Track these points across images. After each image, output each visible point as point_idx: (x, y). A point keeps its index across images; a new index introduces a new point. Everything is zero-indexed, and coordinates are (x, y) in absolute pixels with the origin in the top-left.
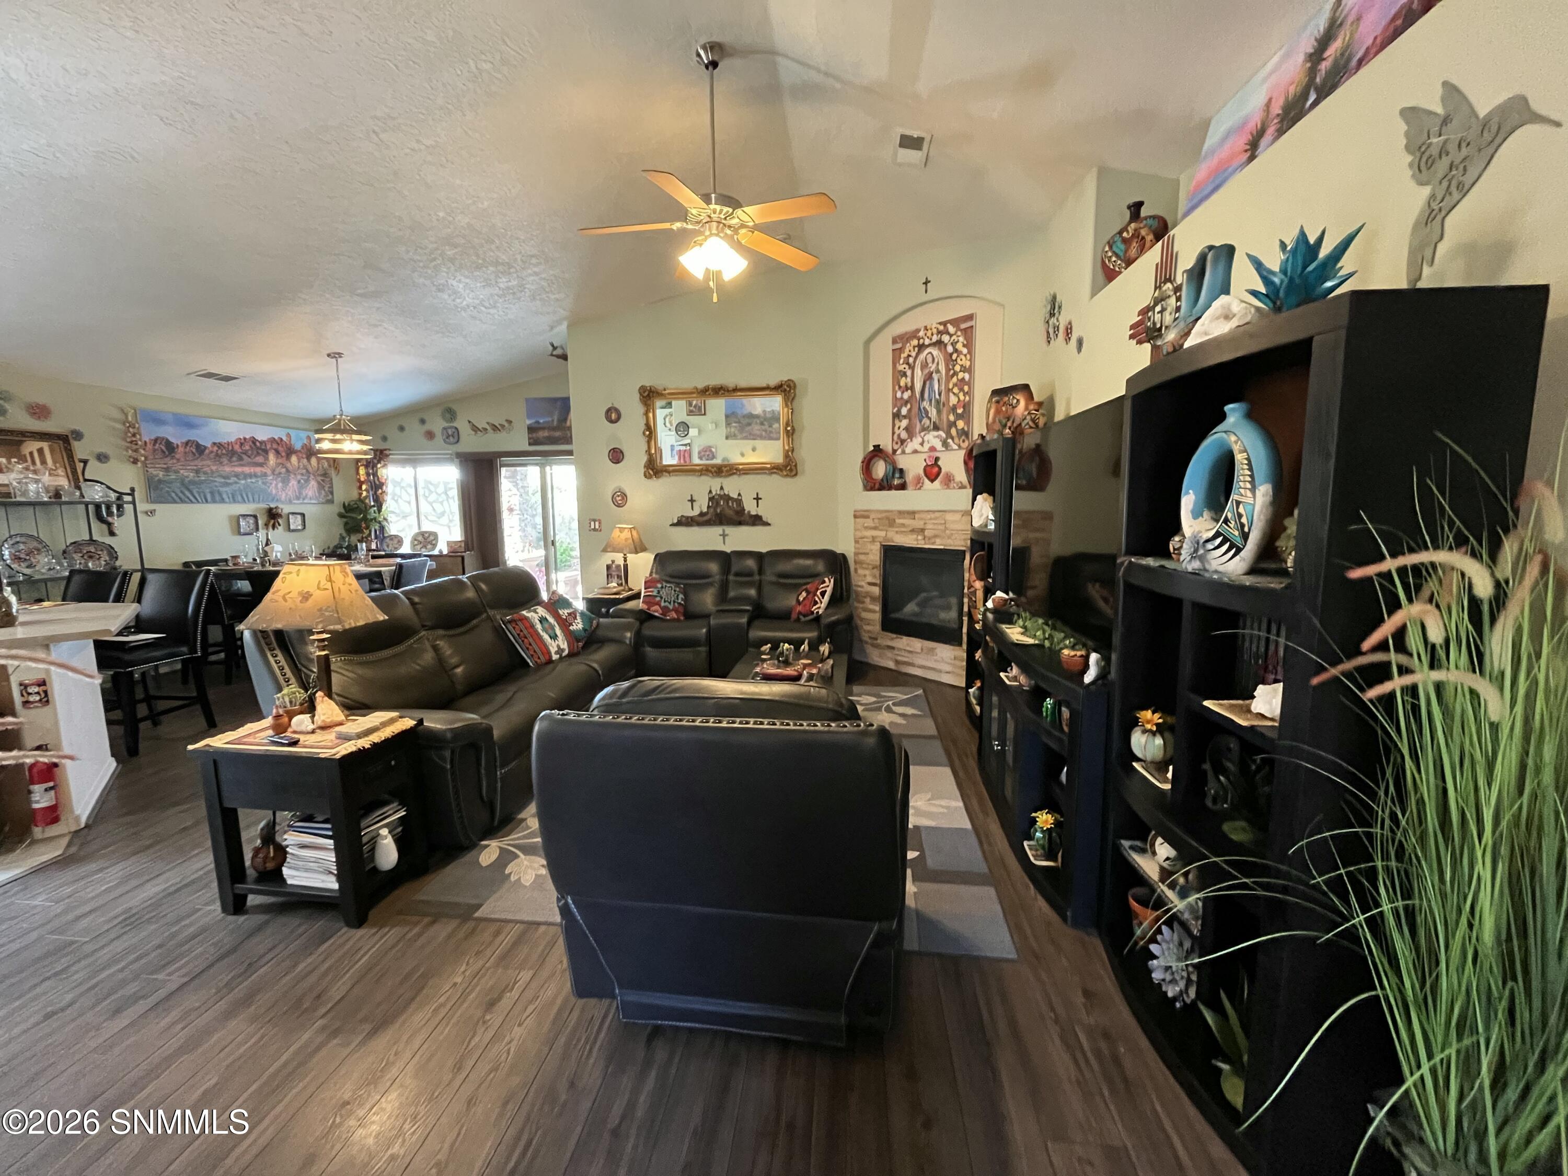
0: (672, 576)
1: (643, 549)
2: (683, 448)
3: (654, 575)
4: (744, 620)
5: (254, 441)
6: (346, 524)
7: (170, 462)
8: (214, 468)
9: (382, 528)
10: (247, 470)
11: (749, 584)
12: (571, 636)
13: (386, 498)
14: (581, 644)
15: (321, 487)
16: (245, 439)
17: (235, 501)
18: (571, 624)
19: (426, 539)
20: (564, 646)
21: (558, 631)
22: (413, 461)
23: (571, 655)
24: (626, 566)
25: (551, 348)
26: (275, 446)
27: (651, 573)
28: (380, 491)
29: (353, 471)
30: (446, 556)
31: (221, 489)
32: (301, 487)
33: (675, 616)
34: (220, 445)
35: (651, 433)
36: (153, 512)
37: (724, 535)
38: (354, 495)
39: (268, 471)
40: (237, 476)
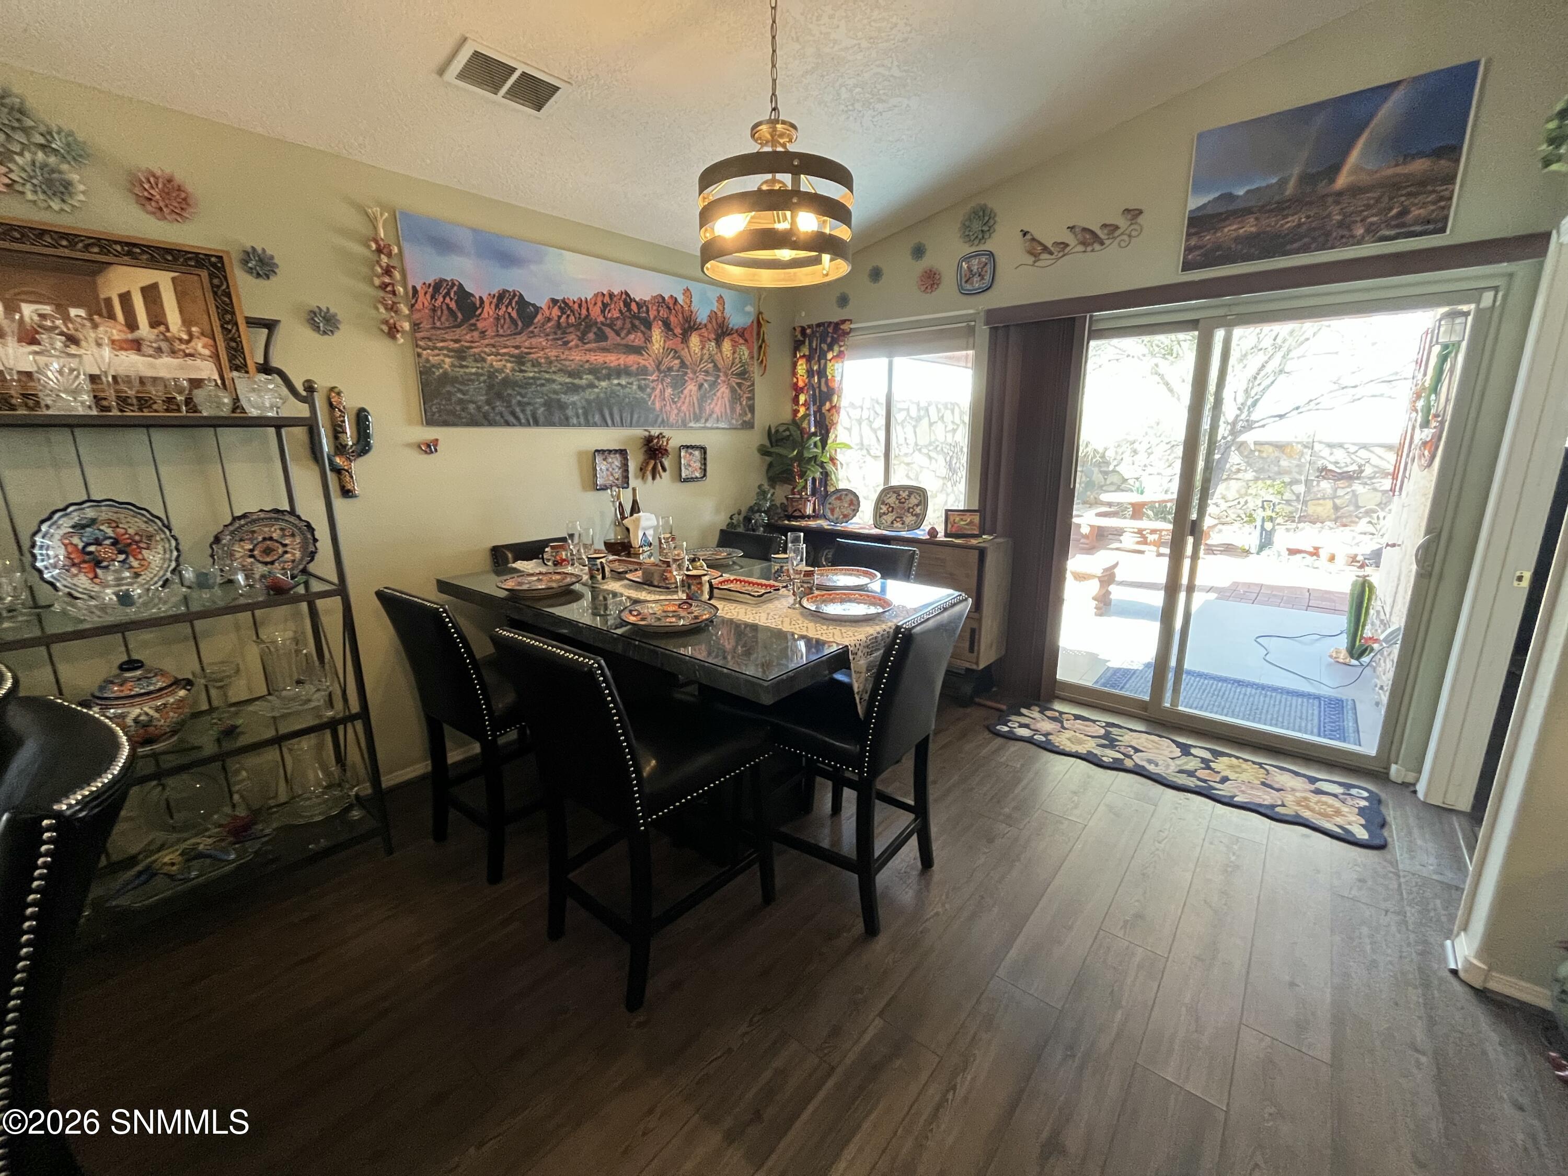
5: (627, 299)
6: (770, 465)
7: (466, 337)
8: (552, 353)
9: (826, 475)
10: (614, 359)
13: (835, 419)
15: (735, 397)
16: (611, 295)
17: (587, 422)
19: (903, 501)
26: (663, 313)
28: (828, 405)
29: (788, 371)
30: (942, 542)
31: (564, 398)
32: (703, 396)
34: (564, 306)
36: (424, 448)
38: (787, 416)
39: (649, 364)
40: (594, 371)
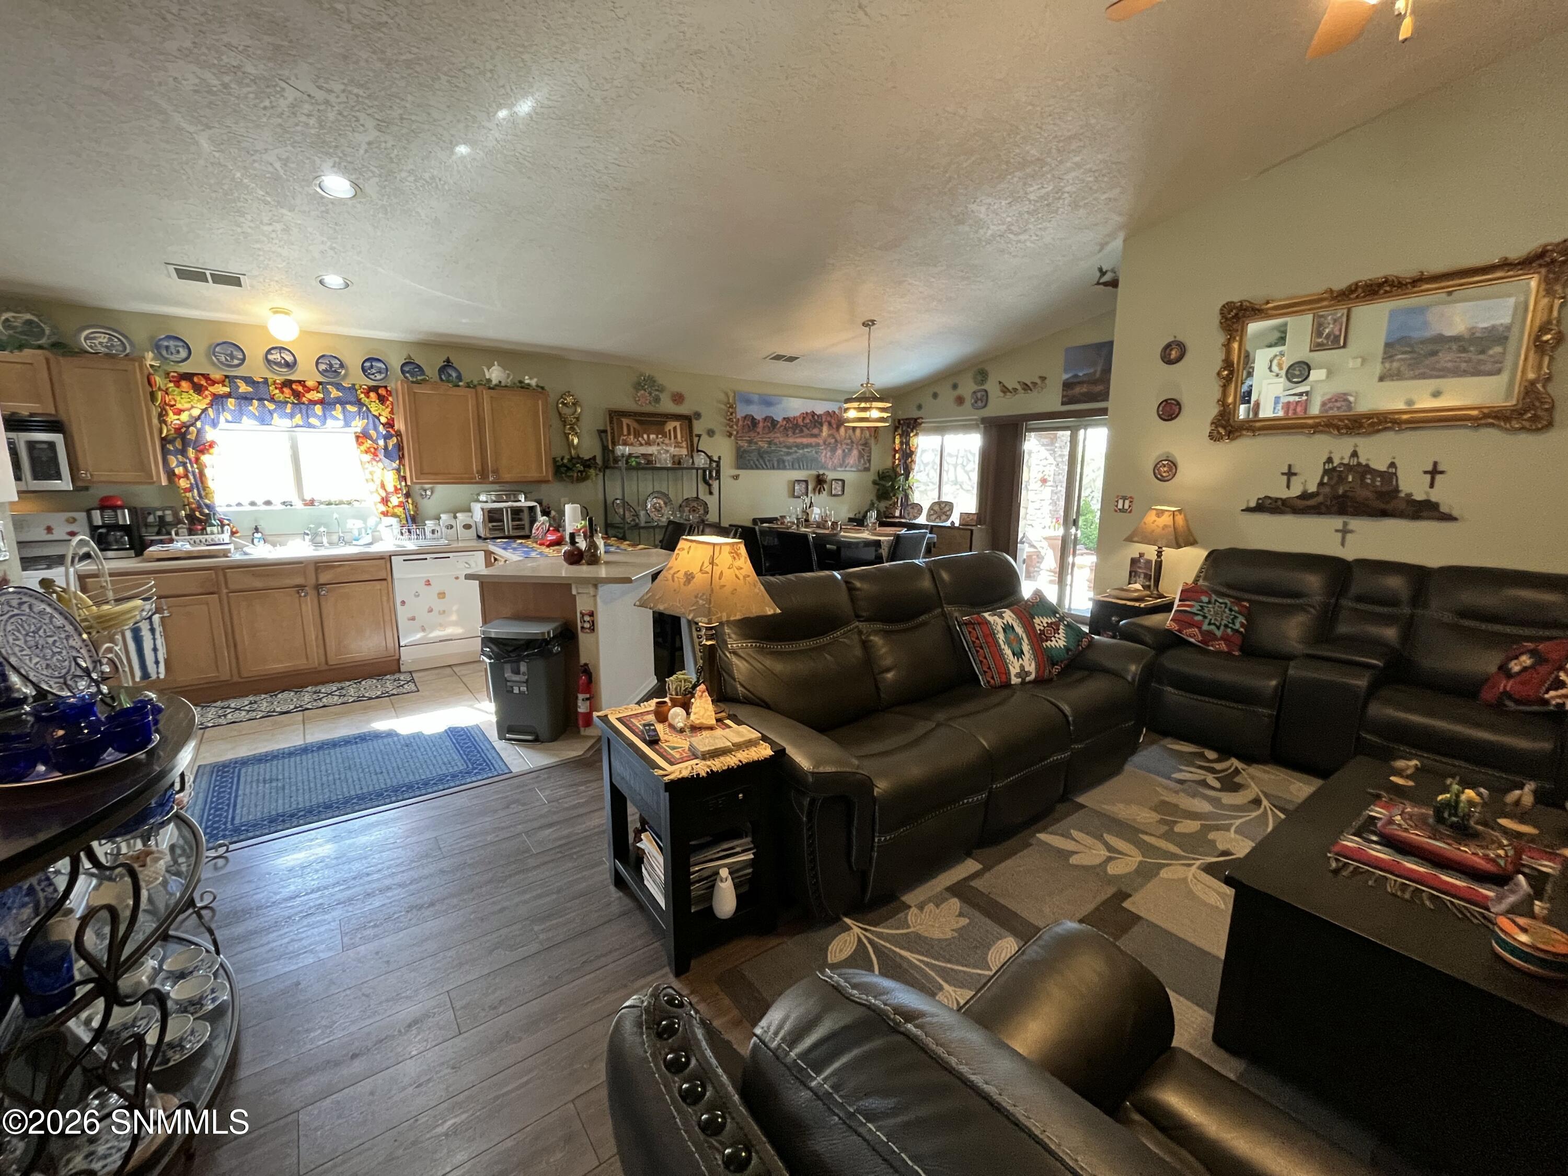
0: (1229, 586)
1: (1191, 542)
2: (1292, 399)
3: (1201, 582)
4: (1361, 682)
5: (813, 414)
6: (878, 490)
7: (752, 434)
8: (782, 440)
9: (907, 496)
10: (805, 441)
11: (1388, 620)
12: (1044, 657)
13: (913, 466)
14: (1056, 669)
15: (861, 456)
16: (807, 413)
17: (793, 468)
18: (1048, 639)
19: (942, 508)
20: (1031, 667)
21: (1026, 647)
22: (941, 429)
23: (1038, 682)
24: (1159, 565)
25: (1098, 274)
26: (829, 419)
27: (1198, 577)
28: (910, 460)
29: (891, 441)
30: (958, 528)
31: (785, 458)
32: (845, 456)
33: (1223, 647)
34: (787, 419)
35: (1231, 373)
36: (736, 477)
37: (1345, 531)
38: (889, 464)
39: (821, 442)
40: (797, 446)
